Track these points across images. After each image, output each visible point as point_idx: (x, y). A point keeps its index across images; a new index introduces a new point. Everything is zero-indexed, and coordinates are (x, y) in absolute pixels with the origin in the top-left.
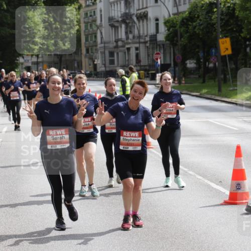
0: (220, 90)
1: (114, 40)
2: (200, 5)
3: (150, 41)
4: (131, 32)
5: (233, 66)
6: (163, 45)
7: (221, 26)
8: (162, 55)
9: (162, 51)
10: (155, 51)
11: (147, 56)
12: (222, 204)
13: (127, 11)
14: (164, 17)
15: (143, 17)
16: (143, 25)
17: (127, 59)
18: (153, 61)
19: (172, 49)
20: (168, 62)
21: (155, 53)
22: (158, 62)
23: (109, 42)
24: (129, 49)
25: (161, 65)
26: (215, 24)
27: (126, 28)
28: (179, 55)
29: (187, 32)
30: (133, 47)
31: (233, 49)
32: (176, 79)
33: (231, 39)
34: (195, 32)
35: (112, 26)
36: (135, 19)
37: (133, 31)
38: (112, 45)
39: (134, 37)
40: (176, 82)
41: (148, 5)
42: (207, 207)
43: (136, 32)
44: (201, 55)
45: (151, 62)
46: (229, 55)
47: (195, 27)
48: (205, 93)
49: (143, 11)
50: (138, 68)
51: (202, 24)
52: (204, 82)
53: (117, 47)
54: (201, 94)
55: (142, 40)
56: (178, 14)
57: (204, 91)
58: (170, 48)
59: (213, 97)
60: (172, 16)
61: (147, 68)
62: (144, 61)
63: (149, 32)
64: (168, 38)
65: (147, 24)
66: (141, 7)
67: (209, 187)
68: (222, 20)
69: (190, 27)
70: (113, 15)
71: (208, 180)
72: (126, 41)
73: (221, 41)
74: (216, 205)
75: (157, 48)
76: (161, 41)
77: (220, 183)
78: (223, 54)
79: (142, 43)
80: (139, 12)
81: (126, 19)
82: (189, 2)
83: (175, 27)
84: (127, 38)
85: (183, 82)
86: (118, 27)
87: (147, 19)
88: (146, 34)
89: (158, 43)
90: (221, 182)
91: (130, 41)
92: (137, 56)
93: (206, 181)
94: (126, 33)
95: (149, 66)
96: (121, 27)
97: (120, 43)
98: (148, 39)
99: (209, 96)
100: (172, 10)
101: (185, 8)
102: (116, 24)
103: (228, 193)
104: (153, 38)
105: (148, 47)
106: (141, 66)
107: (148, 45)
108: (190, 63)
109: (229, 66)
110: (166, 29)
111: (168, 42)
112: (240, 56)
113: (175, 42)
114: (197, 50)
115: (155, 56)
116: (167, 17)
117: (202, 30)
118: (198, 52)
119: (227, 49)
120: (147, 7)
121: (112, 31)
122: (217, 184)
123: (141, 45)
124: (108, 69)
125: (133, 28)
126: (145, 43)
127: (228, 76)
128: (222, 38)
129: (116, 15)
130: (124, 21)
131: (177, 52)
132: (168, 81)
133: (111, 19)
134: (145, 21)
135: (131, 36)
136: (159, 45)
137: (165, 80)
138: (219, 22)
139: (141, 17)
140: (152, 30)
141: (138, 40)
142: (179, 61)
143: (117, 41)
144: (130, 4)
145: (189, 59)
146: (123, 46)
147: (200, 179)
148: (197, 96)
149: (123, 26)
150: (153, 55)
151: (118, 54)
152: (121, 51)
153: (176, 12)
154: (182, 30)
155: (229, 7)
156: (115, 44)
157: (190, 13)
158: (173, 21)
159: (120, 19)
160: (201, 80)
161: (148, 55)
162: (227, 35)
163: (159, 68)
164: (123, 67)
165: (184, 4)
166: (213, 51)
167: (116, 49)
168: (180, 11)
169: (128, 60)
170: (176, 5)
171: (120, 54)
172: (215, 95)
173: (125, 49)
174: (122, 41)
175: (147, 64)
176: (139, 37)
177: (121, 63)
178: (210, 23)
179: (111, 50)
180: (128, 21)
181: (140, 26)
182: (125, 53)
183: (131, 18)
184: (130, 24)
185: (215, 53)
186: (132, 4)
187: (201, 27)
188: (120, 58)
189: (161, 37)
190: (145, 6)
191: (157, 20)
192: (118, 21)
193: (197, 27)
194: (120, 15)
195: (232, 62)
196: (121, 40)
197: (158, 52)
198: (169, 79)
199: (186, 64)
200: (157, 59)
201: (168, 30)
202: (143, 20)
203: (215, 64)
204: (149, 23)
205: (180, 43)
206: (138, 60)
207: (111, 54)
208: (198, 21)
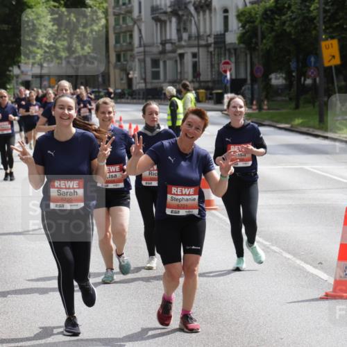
0: (321, 120)
1: (159, 41)
3: (215, 43)
4: (185, 29)
6: (235, 50)
7: (324, 22)
8: (233, 66)
9: (233, 59)
10: (223, 59)
11: (209, 67)
12: (321, 299)
14: (237, 7)
15: (205, 6)
16: (205, 20)
17: (179, 70)
18: (220, 74)
19: (249, 56)
20: (242, 76)
21: (223, 61)
22: (226, 76)
23: (151, 45)
24: (182, 56)
25: (232, 80)
26: (315, 18)
27: (179, 23)
28: (259, 66)
29: (272, 30)
30: (189, 52)
31: (342, 57)
32: (255, 103)
33: (340, 41)
34: (285, 30)
35: (157, 20)
36: (192, 9)
37: (188, 27)
38: (156, 50)
39: (190, 37)
40: (254, 107)
42: (298, 302)
43: (194, 30)
44: (293, 65)
45: (215, 77)
46: (336, 67)
47: (284, 23)
48: (298, 125)
50: (197, 85)
51: (295, 19)
52: (297, 107)
53: (163, 52)
54: (292, 127)
55: (203, 42)
56: (258, 2)
57: (298, 121)
58: (246, 55)
59: (311, 131)
60: (249, 5)
61: (210, 84)
62: (206, 75)
63: (213, 30)
64: (242, 38)
65: (211, 18)
67: (302, 270)
68: (325, 11)
69: (277, 23)
70: (158, 3)
71: (302, 260)
72: (177, 43)
73: (323, 44)
74: (313, 300)
75: (225, 55)
76: (231, 44)
77: (320, 265)
78: (327, 64)
79: (202, 46)
81: (179, 10)
83: (253, 22)
84: (180, 39)
85: (265, 107)
86: (165, 22)
87: (210, 12)
88: (208, 33)
89: (227, 47)
90: (321, 263)
91: (183, 43)
92: (195, 65)
93: (298, 262)
94: (178, 31)
95: (214, 82)
96: (171, 22)
97: (168, 47)
98: (211, 40)
99: (304, 129)
102: (163, 17)
103: (331, 281)
104: (220, 39)
105: (211, 52)
106: (200, 82)
107: (211, 49)
108: (276, 78)
109: (336, 84)
110: (240, 25)
111: (242, 45)
113: (253, 45)
114: (287, 57)
115: (222, 67)
116: (241, 7)
117: (296, 27)
119: (334, 57)
121: (156, 28)
122: (315, 267)
123: (201, 49)
124: (149, 86)
125: (188, 24)
126: (208, 46)
128: (326, 39)
129: (163, 3)
130: (174, 13)
131: (256, 61)
132: (239, 109)
133: (154, 9)
134: (207, 12)
135: (185, 36)
136: (229, 50)
137: (235, 107)
138: (322, 15)
139: (202, 7)
140: (218, 27)
141: (196, 42)
142: (259, 75)
143: (163, 43)
145: (275, 71)
146: (174, 51)
147: (289, 259)
148: (286, 129)
149: (174, 20)
150: (218, 64)
151: (165, 62)
152: (170, 59)
154: (265, 25)
156: (160, 48)
158: (250, 13)
159: (169, 10)
160: (293, 105)
161: (212, 66)
162: (334, 35)
163: (229, 85)
164: (173, 83)
166: (313, 59)
167: (162, 56)
169: (181, 73)
171: (169, 63)
172: (314, 127)
173: (176, 55)
174: (172, 43)
175: (209, 79)
176: (199, 37)
177: (169, 77)
178: (307, 17)
179: (153, 56)
180: (180, 13)
181: (199, 20)
182: (176, 61)
183: (186, 8)
184: (185, 18)
185: (315, 63)
187: (294, 23)
188: (167, 69)
189: (232, 38)
191: (226, 11)
192: (165, 13)
193: (287, 24)
194: (168, 4)
195: (341, 77)
196: (170, 41)
197: (227, 60)
198: (241, 107)
199: (270, 80)
200: (225, 72)
201: (243, 26)
202: (204, 12)
203: (315, 80)
204: (213, 15)
205: (261, 46)
206: (196, 73)
207: (155, 63)
208: (289, 13)
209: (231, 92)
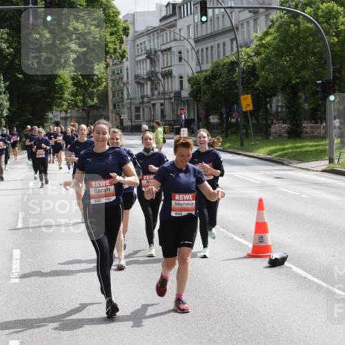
0: (242, 144)
1: (140, 96)
2: (222, 64)
3: (175, 97)
4: (156, 89)
5: (255, 122)
6: (187, 101)
7: (242, 84)
8: (186, 111)
9: (186, 107)
12: (245, 257)
13: (153, 69)
14: (188, 75)
15: (168, 75)
16: (168, 83)
17: (152, 114)
18: (178, 116)
19: (196, 105)
20: (192, 117)
21: (180, 108)
22: (182, 117)
23: (135, 99)
24: (154, 105)
25: (185, 120)
26: (236, 82)
27: (152, 85)
28: (202, 111)
29: (210, 89)
30: (158, 103)
31: (254, 105)
33: (252, 95)
34: (218, 89)
35: (138, 83)
36: (160, 76)
37: (158, 87)
38: (138, 101)
39: (159, 94)
41: (173, 64)
43: (161, 89)
44: (223, 110)
45: (175, 118)
46: (250, 111)
47: (217, 85)
48: (228, 147)
49: (168, 69)
51: (224, 82)
52: (227, 136)
53: (142, 103)
54: (224, 149)
55: (167, 97)
56: (201, 72)
57: (227, 145)
58: (194, 104)
60: (195, 74)
61: (172, 122)
62: (169, 117)
63: (174, 89)
64: (191, 94)
65: (172, 82)
66: (166, 66)
67: (232, 239)
68: (243, 78)
69: (213, 85)
70: (139, 73)
72: (151, 97)
73: (242, 97)
75: (181, 104)
76: (185, 97)
78: (244, 110)
79: (167, 99)
80: (164, 70)
81: (152, 77)
82: (212, 61)
83: (199, 84)
84: (153, 94)
86: (143, 84)
87: (171, 77)
88: (170, 91)
89: (183, 99)
90: (244, 235)
91: (155, 97)
92: (162, 111)
93: (229, 234)
94: (152, 90)
95: (174, 120)
96: (147, 84)
97: (146, 100)
98: (172, 95)
99: (232, 150)
100: (196, 68)
101: (207, 66)
102: (142, 82)
103: (250, 246)
104: (178, 95)
105: (172, 103)
106: (165, 121)
107: (172, 101)
108: (213, 119)
109: (250, 122)
110: (190, 86)
111: (192, 99)
112: (261, 113)
113: (198, 98)
114: (220, 106)
115: (179, 112)
116: (190, 75)
117: (225, 87)
118: (221, 108)
119: (248, 105)
120: (171, 66)
121: (138, 88)
122: (241, 237)
123: (166, 101)
124: (134, 124)
125: (158, 85)
126: (170, 99)
127: (249, 131)
128: (244, 95)
129: (142, 73)
130: (149, 79)
131: (200, 108)
133: (137, 77)
134: (170, 78)
135: (156, 93)
136: (183, 101)
137: (200, 138)
138: (241, 80)
139: (166, 75)
140: (176, 87)
141: (163, 97)
142: (202, 116)
143: (142, 97)
144: (155, 62)
145: (212, 114)
146: (149, 102)
149: (149, 83)
150: (177, 110)
151: (143, 109)
152: (146, 107)
153: (199, 70)
154: (205, 87)
155: (249, 66)
156: (141, 100)
157: (212, 71)
158: (196, 79)
159: (146, 77)
161: (173, 111)
162: (248, 92)
163: (183, 123)
164: (148, 122)
165: (207, 63)
166: (235, 107)
167: (142, 105)
168: (203, 69)
170: (199, 63)
171: (146, 109)
172: (237, 149)
173: (150, 104)
175: (171, 119)
176: (164, 93)
177: (146, 118)
178: (231, 81)
179: (137, 106)
180: (153, 79)
181: (164, 83)
182: (151, 108)
183: (156, 75)
184: (156, 82)
185: (237, 109)
186: (157, 63)
187: (223, 85)
188: (145, 113)
189: (185, 94)
190: (169, 65)
191: (181, 77)
192: (143, 79)
193: (219, 85)
194: (145, 73)
196: (147, 96)
197: (182, 107)
198: (204, 137)
199: (210, 119)
200: (181, 115)
201: (192, 87)
202: (168, 78)
203: (237, 119)
204: (173, 80)
205: (203, 99)
206: (163, 115)
207: (137, 109)
208: (221, 79)
209: (185, 127)
